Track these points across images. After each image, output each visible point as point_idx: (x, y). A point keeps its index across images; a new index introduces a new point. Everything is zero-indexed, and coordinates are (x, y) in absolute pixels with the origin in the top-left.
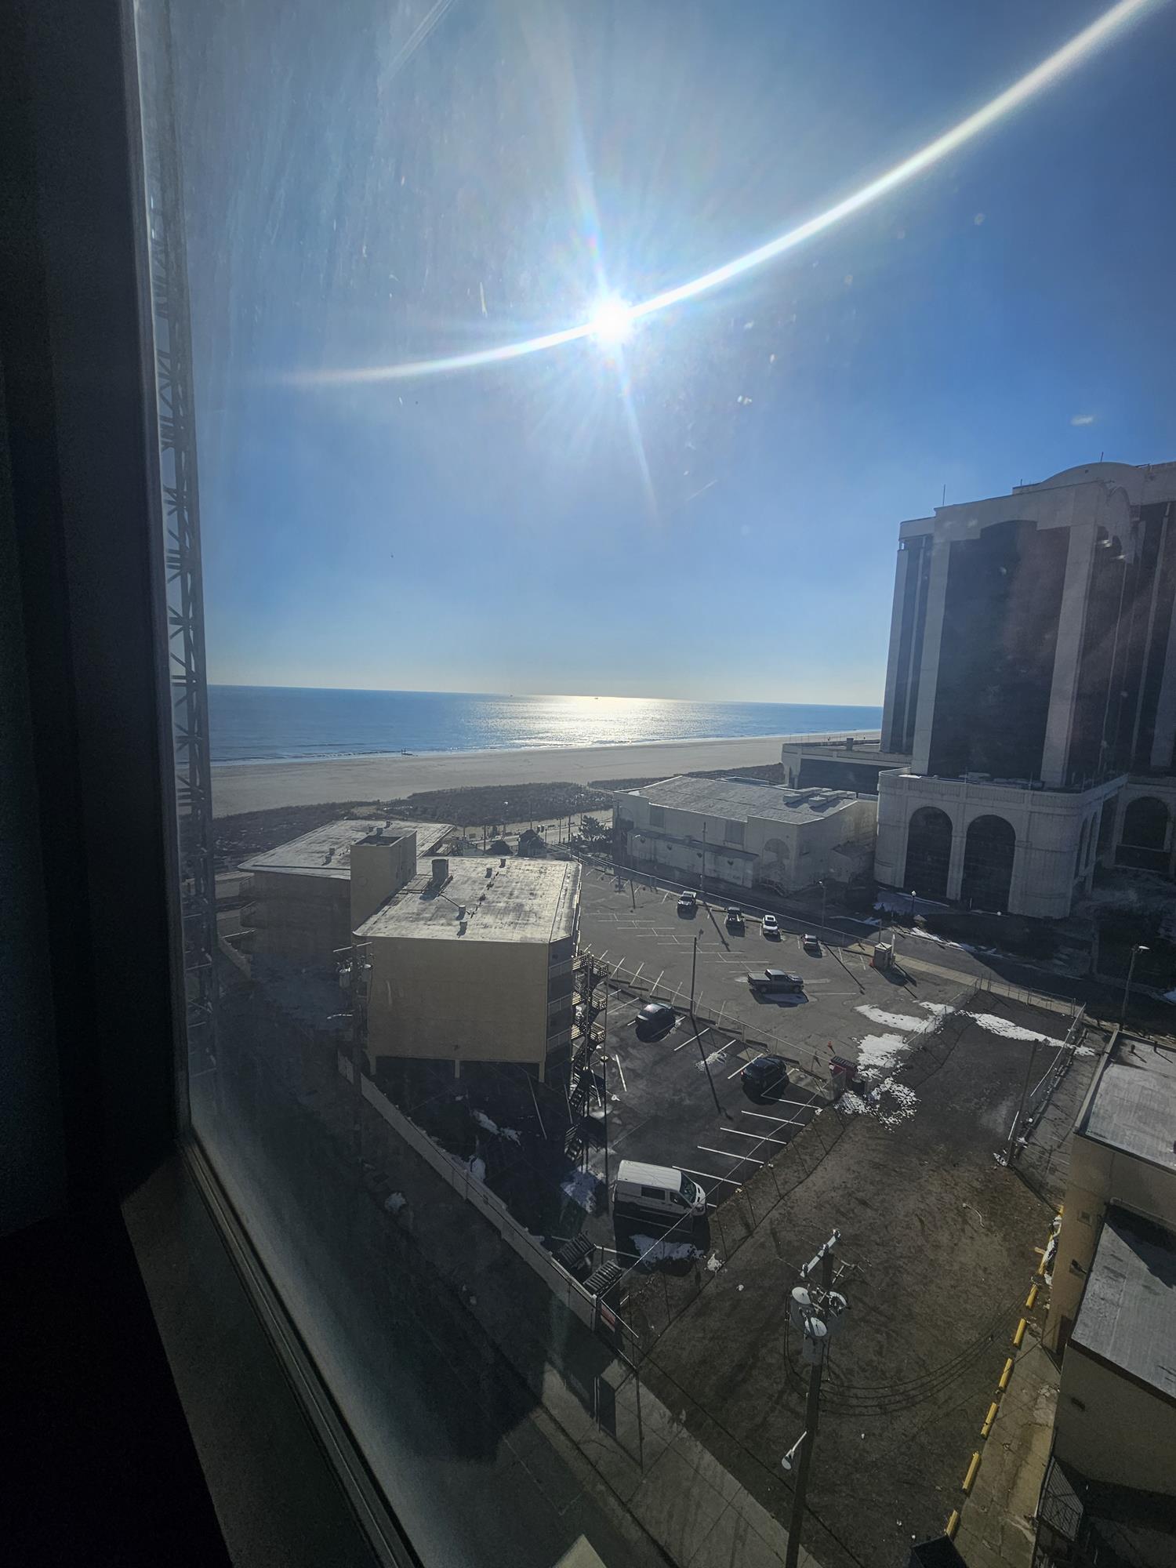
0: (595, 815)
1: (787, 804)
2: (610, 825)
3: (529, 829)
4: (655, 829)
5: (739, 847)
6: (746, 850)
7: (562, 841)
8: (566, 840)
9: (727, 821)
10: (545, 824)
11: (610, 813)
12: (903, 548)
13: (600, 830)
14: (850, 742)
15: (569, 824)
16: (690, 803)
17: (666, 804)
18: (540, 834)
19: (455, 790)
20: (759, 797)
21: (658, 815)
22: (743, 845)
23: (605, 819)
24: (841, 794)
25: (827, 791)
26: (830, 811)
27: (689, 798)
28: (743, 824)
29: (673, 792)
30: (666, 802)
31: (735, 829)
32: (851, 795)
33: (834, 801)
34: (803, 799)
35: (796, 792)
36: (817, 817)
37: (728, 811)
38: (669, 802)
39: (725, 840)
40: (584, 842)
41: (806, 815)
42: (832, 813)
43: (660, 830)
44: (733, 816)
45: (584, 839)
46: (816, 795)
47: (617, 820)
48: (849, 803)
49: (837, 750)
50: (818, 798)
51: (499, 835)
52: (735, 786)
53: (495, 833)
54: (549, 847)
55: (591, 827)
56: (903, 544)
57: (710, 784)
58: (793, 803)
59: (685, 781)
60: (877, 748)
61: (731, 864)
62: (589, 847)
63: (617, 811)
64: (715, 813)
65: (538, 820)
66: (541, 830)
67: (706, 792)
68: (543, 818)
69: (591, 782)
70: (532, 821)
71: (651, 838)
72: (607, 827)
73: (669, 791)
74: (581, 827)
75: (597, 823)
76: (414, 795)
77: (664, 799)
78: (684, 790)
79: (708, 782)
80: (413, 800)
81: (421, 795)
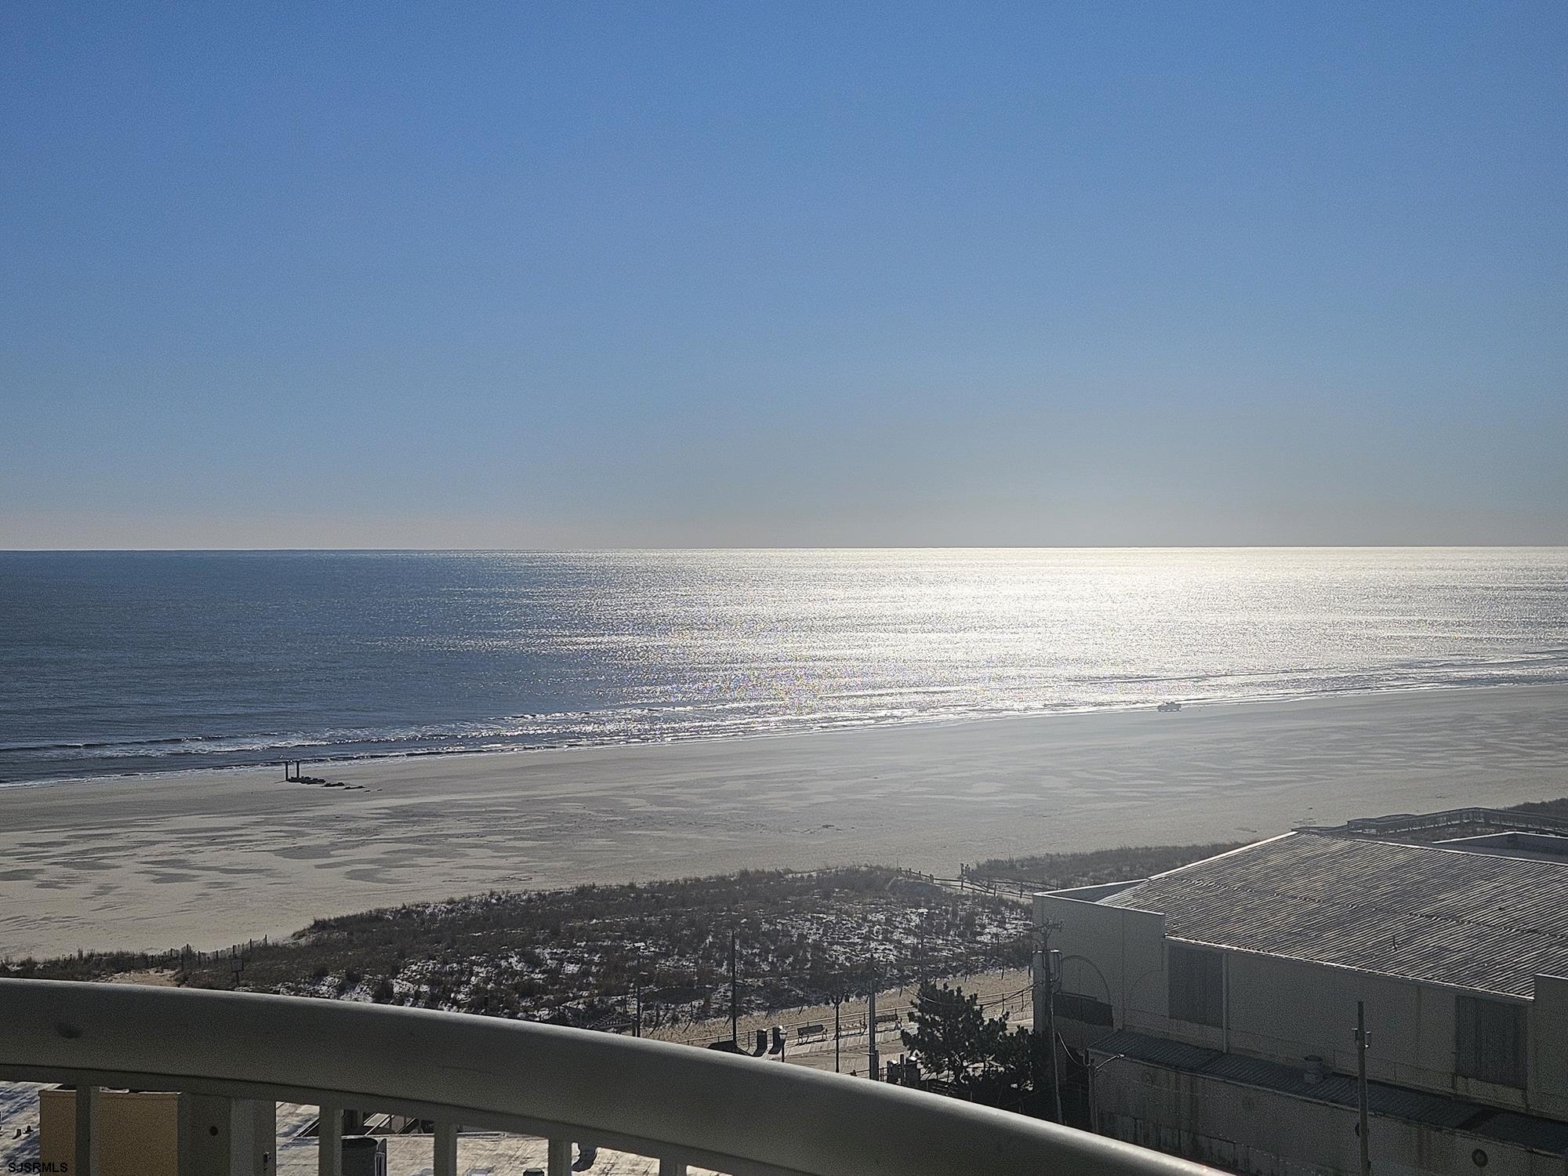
0: (969, 986)
2: (1024, 1019)
4: (1191, 1032)
5: (1510, 1097)
9: (1461, 998)
10: (786, 1020)
11: (1023, 979)
13: (991, 1039)
15: (874, 1021)
16: (1323, 930)
17: (1228, 938)
19: (467, 902)
22: (1525, 1090)
27: (1317, 911)
28: (1516, 1006)
30: (1233, 931)
31: (1488, 1027)
37: (1467, 960)
38: (1240, 930)
39: (1455, 1075)
44: (1480, 975)
47: (1048, 998)
52: (1494, 864)
55: (953, 1027)
57: (1401, 859)
59: (1305, 851)
63: (1048, 969)
64: (1412, 968)
65: (759, 1008)
66: (770, 1046)
67: (1383, 889)
68: (777, 1000)
69: (973, 867)
70: (735, 1013)
71: (1177, 1068)
72: (1012, 1028)
73: (1242, 888)
74: (913, 1028)
75: (979, 1014)
76: (320, 926)
77: (1226, 920)
78: (1300, 882)
79: (1394, 853)
80: (315, 945)
81: (342, 923)
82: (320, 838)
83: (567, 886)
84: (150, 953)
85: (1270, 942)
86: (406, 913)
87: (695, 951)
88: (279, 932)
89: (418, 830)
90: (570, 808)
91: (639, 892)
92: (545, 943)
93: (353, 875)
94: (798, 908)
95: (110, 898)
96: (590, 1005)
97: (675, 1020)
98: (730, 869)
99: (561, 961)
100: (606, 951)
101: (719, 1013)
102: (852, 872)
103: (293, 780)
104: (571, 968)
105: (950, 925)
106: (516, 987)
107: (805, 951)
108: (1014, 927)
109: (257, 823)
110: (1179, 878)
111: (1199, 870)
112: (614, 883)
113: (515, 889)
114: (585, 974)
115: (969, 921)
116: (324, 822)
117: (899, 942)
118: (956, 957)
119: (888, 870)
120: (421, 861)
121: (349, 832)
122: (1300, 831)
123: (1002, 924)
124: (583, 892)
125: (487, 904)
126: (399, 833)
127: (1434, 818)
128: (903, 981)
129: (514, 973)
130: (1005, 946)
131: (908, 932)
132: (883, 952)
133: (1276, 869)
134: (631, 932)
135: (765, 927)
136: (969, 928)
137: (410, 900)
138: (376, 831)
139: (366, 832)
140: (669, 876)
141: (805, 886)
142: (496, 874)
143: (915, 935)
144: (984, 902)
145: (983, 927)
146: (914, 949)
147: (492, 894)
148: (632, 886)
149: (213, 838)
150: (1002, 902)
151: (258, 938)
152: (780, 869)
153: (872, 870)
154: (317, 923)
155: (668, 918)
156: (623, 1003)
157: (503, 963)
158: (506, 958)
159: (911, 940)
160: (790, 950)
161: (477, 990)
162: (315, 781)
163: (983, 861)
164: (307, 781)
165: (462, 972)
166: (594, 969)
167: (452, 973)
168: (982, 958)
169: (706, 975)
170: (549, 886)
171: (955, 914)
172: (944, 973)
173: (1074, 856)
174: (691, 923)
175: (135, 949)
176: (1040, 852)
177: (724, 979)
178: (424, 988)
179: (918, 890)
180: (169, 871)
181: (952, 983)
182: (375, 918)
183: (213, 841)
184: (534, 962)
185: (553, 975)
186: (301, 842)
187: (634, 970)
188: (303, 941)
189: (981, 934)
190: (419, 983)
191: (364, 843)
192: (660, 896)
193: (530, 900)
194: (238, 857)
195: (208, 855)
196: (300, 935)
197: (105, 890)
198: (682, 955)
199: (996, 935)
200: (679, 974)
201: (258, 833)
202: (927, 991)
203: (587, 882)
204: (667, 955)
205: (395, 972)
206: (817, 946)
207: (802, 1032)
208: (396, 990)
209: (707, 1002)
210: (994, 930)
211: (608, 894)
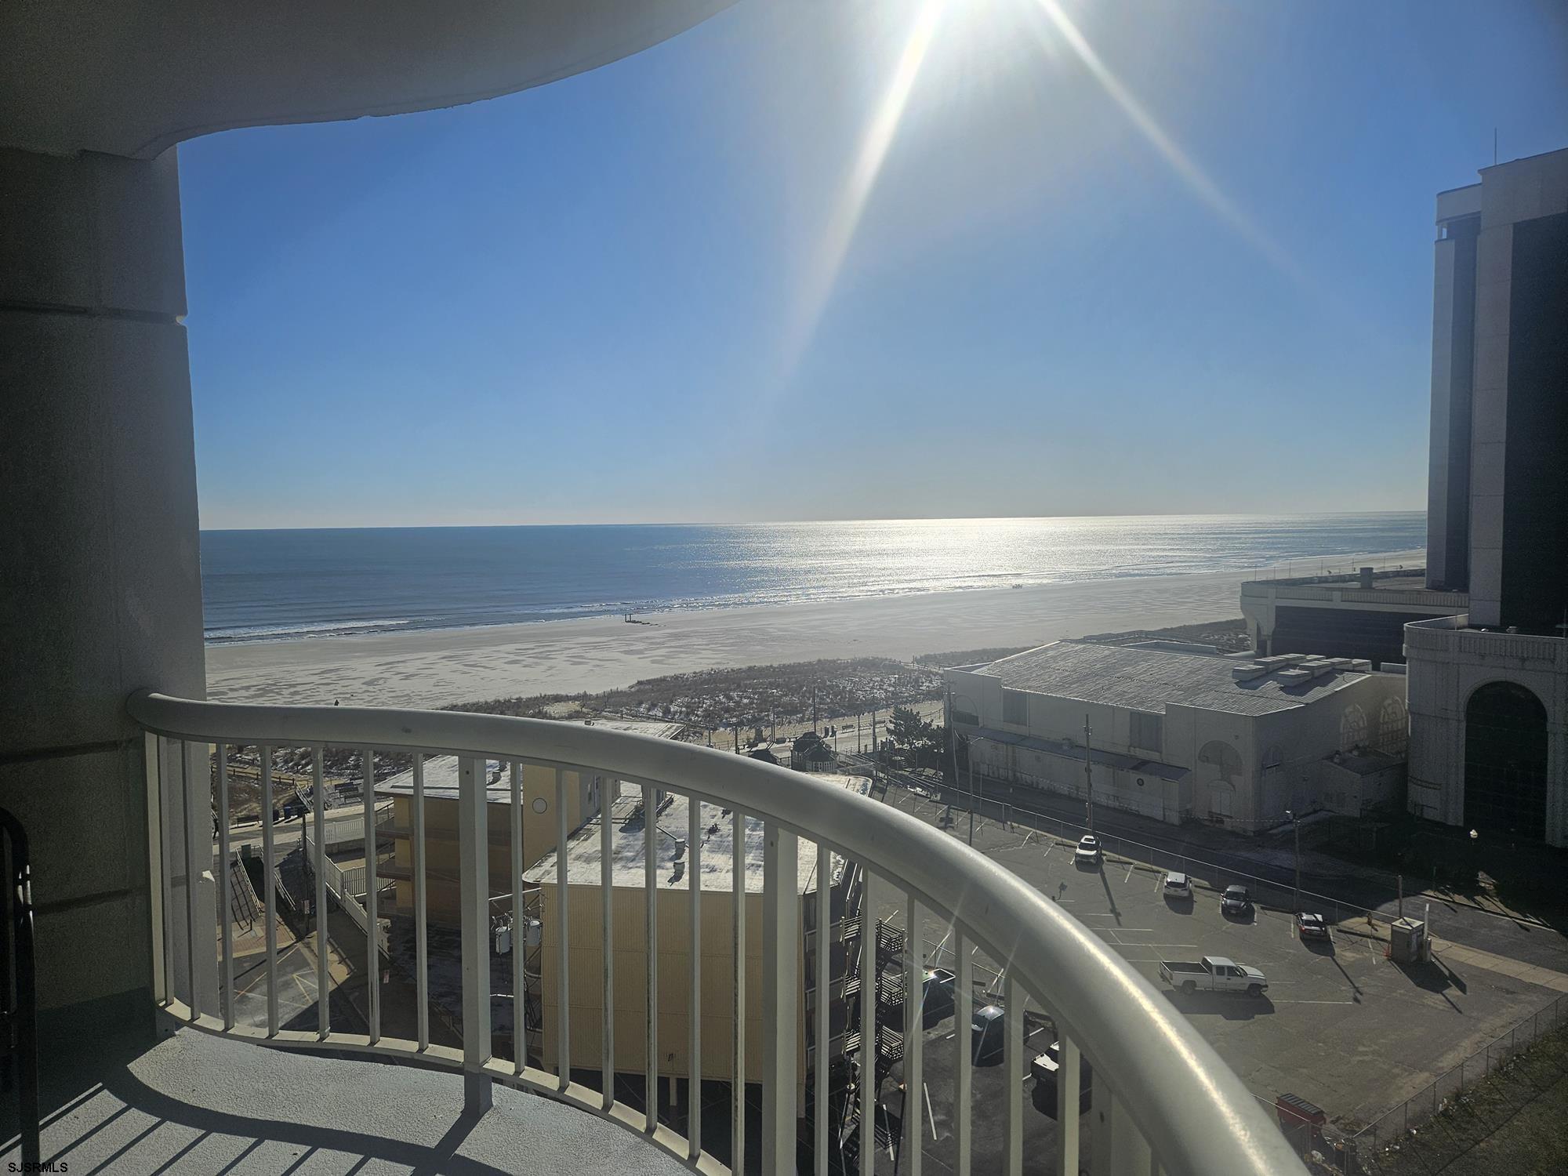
0: (915, 709)
1: (1241, 684)
2: (940, 722)
3: (812, 730)
4: (1013, 728)
5: (1154, 756)
6: (1165, 761)
7: (862, 749)
8: (870, 748)
9: (1133, 713)
10: (837, 723)
11: (939, 706)
12: (1444, 236)
13: (925, 731)
14: (1367, 572)
15: (875, 723)
16: (1071, 684)
17: (1031, 688)
18: (828, 738)
19: (701, 673)
20: (1191, 672)
21: (1016, 703)
22: (1161, 753)
23: (933, 715)
24: (1341, 663)
25: (1315, 660)
26: (1317, 693)
27: (1069, 676)
28: (1158, 717)
29: (1043, 668)
30: (1029, 684)
31: (1145, 726)
32: (1362, 664)
33: (1324, 677)
34: (1268, 673)
35: (1257, 663)
36: (1293, 703)
37: (1135, 696)
38: (1035, 684)
39: (1130, 746)
40: (900, 751)
41: (1273, 700)
42: (1321, 696)
43: (1023, 730)
44: (1141, 703)
45: (897, 746)
46: (1294, 667)
47: (951, 714)
48: (1355, 678)
49: (1341, 589)
50: (1292, 672)
51: (765, 741)
52: (1149, 655)
53: (760, 738)
54: (842, 758)
55: (908, 726)
56: (1445, 230)
57: (1107, 652)
58: (1247, 681)
59: (1064, 650)
60: (1421, 585)
61: (1141, 782)
62: (907, 759)
63: (950, 700)
64: (1111, 700)
65: (826, 717)
66: (830, 734)
67: (1098, 666)
68: (833, 714)
69: (919, 657)
70: (815, 720)
71: (1007, 743)
72: (934, 726)
73: (1036, 666)
74: (891, 726)
75: (919, 720)
76: (640, 683)
77: (1028, 680)
78: (1061, 663)
79: (1103, 650)
80: (638, 691)
81: (649, 682)
82: (640, 646)
83: (744, 666)
84: (569, 695)
85: (1048, 689)
86: (676, 678)
87: (799, 693)
88: (623, 686)
89: (682, 643)
90: (745, 633)
91: (774, 668)
92: (734, 690)
93: (653, 662)
94: (842, 675)
95: (553, 671)
96: (754, 716)
97: (790, 723)
98: (814, 659)
99: (741, 698)
100: (760, 693)
101: (809, 720)
102: (866, 660)
103: (628, 622)
104: (746, 701)
105: (908, 682)
106: (722, 709)
107: (846, 694)
108: (936, 683)
109: (614, 640)
110: (1009, 661)
111: (1017, 659)
112: (764, 665)
113: (722, 667)
114: (751, 703)
115: (917, 681)
116: (641, 639)
117: (886, 689)
118: (910, 696)
119: (881, 659)
120: (682, 655)
121: (652, 643)
122: (1062, 641)
123: (931, 682)
124: (750, 669)
125: (710, 673)
126: (673, 644)
127: (1122, 635)
128: (888, 706)
129: (722, 703)
130: (932, 691)
131: (890, 685)
132: (879, 694)
133: (1051, 657)
134: (771, 685)
135: (828, 683)
136: (917, 683)
137: (678, 672)
138: (663, 643)
139: (659, 643)
140: (787, 662)
141: (846, 666)
142: (714, 661)
143: (893, 686)
144: (923, 672)
145: (923, 683)
146: (893, 693)
147: (712, 670)
148: (771, 666)
149: (595, 646)
150: (931, 672)
151: (614, 688)
152: (835, 659)
153: (874, 659)
154: (638, 682)
155: (787, 679)
156: (768, 715)
157: (717, 699)
158: (718, 697)
159: (891, 689)
160: (840, 694)
161: (706, 710)
162: (638, 622)
163: (922, 655)
164: (634, 622)
165: (699, 703)
166: (755, 701)
167: (695, 703)
168: (922, 696)
169: (803, 704)
170: (736, 666)
171: (910, 678)
172: (906, 703)
173: (963, 652)
174: (797, 682)
175: (563, 693)
176: (947, 651)
177: (810, 705)
178: (684, 709)
179: (894, 667)
180: (577, 661)
181: (908, 707)
182: (663, 680)
183: (595, 648)
184: (730, 698)
185: (738, 703)
186: (632, 648)
187: (772, 702)
188: (633, 690)
189: (922, 686)
190: (681, 707)
191: (658, 648)
192: (784, 670)
193: (728, 672)
194: (605, 654)
195: (593, 654)
196: (632, 687)
197: (551, 668)
198: (793, 695)
199: (928, 687)
200: (791, 703)
201: (614, 644)
202: (897, 710)
203: (752, 665)
204: (786, 695)
205: (672, 702)
206: (851, 691)
207: (844, 728)
208: (672, 710)
209: (804, 715)
210: (927, 684)
211: (761, 670)
